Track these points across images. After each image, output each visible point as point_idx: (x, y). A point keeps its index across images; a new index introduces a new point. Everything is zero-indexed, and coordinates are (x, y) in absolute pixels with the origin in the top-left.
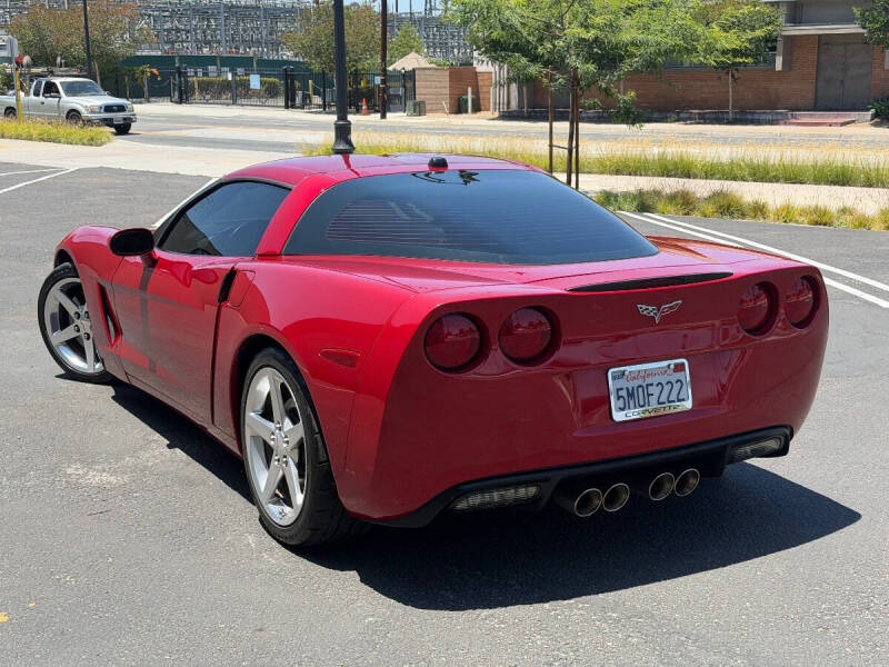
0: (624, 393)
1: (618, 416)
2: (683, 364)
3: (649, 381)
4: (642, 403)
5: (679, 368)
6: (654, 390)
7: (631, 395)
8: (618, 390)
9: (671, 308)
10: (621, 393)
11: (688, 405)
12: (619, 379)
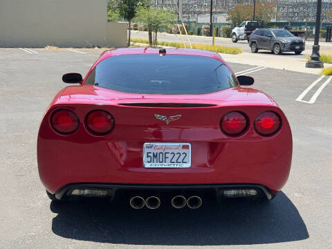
0: (151, 155)
1: (147, 165)
2: (188, 146)
3: (166, 151)
4: (161, 160)
5: (186, 147)
6: (170, 156)
7: (155, 156)
8: (148, 153)
9: (175, 118)
10: (149, 155)
11: (188, 165)
12: (149, 148)
